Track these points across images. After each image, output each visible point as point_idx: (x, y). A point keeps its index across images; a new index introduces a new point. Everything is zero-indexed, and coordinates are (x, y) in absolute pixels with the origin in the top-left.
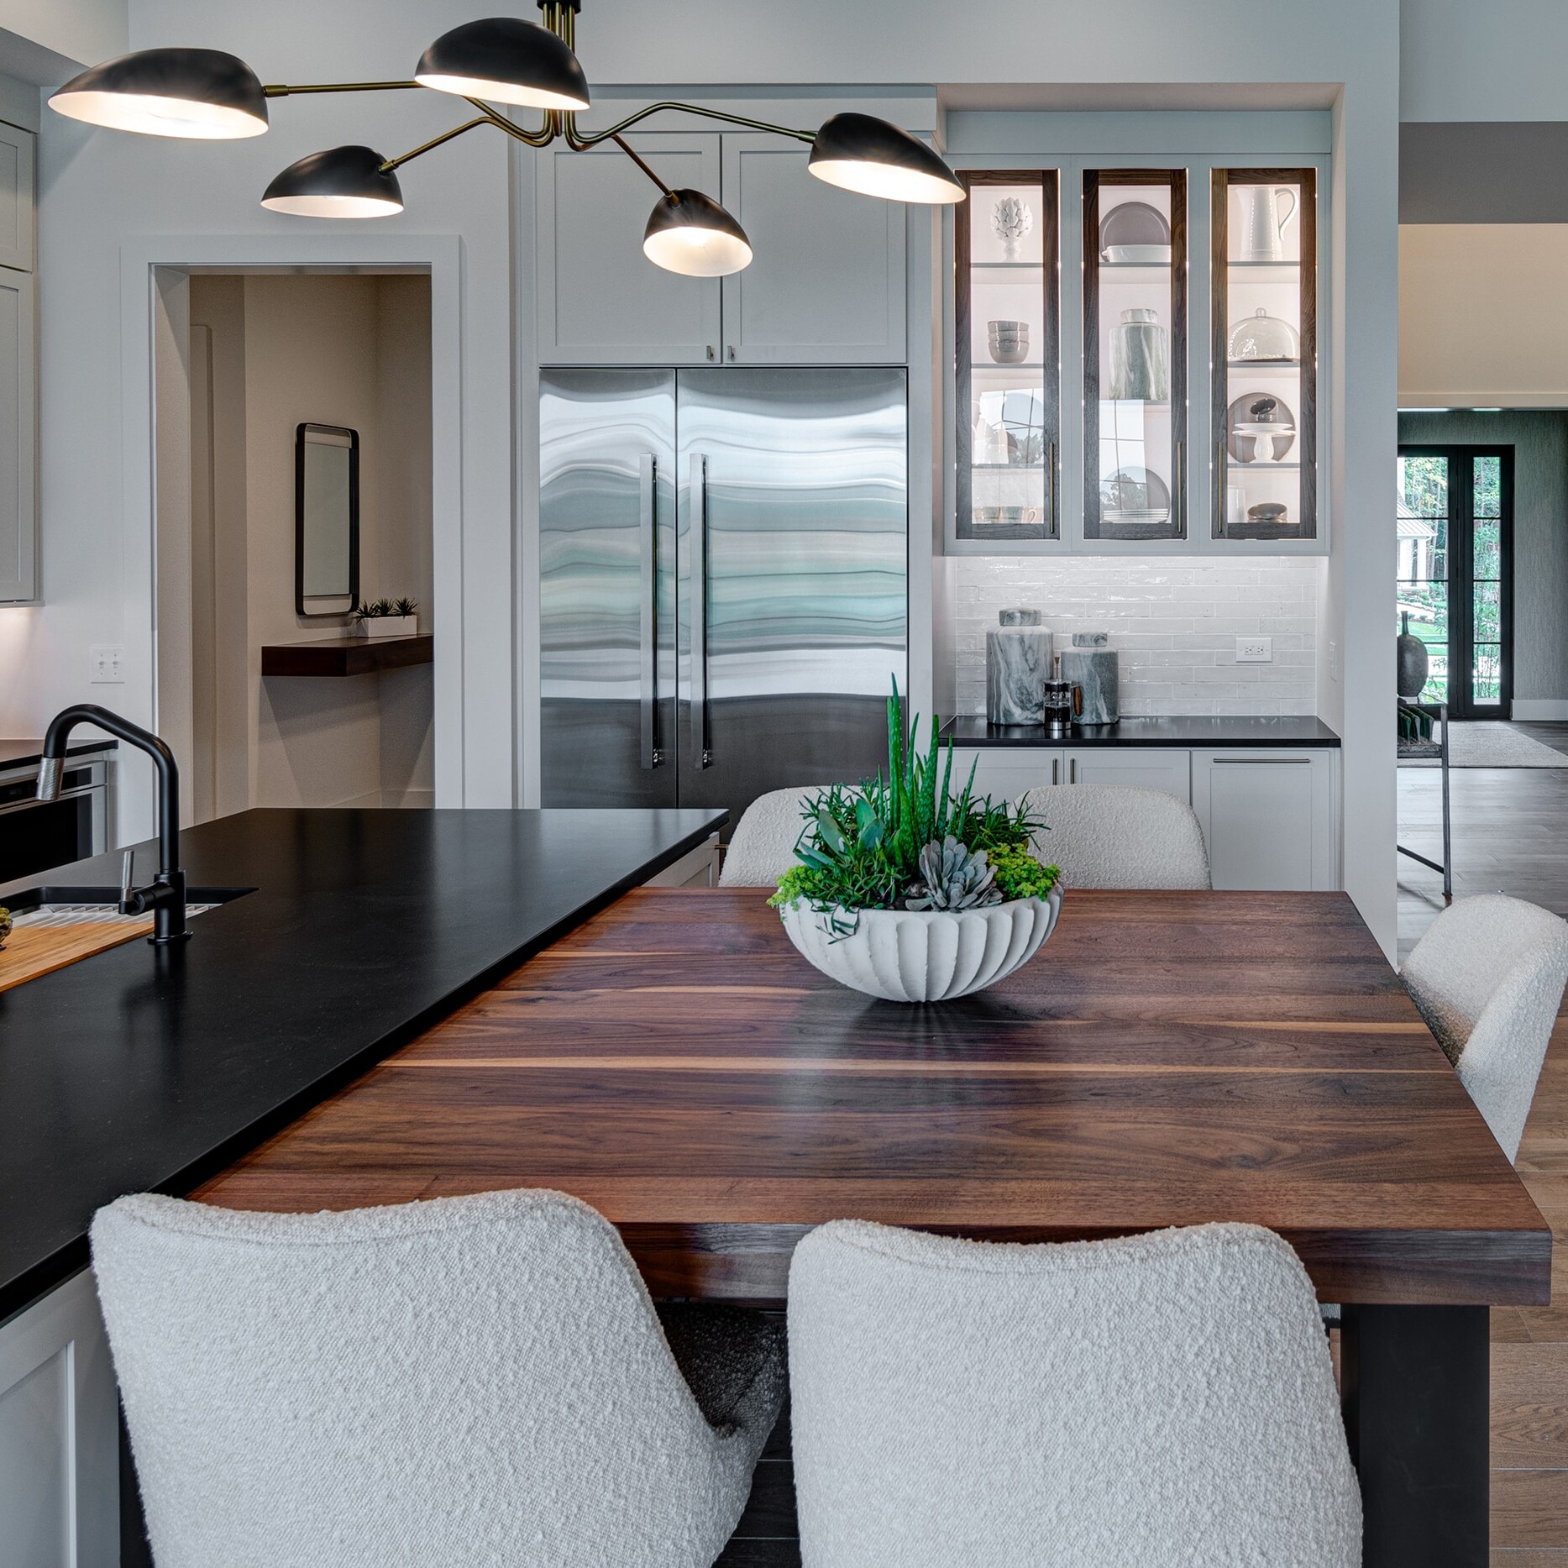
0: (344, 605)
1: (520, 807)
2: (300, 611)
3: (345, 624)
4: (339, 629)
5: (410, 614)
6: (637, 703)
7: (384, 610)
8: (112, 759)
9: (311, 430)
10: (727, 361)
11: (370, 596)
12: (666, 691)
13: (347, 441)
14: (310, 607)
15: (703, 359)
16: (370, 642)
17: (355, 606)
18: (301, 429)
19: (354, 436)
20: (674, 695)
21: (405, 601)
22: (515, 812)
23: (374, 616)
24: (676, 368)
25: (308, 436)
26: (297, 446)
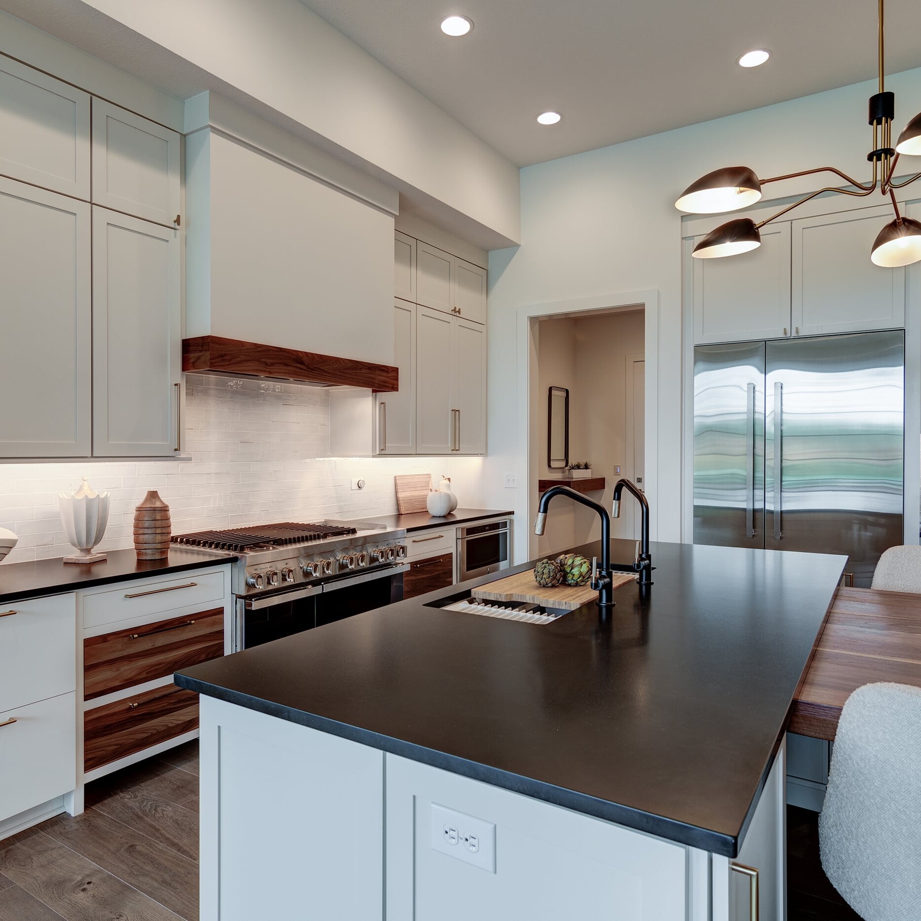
0: (563, 464)
1: (683, 543)
2: (549, 466)
3: (563, 472)
4: (561, 474)
5: (588, 469)
6: (745, 510)
7: (578, 467)
8: (512, 518)
9: (555, 390)
10: (794, 334)
11: (572, 461)
12: (759, 505)
13: (564, 394)
14: (553, 464)
15: (782, 335)
16: (574, 480)
17: (567, 465)
18: (550, 389)
19: (567, 391)
20: (763, 507)
21: (586, 463)
22: (681, 544)
23: (575, 469)
24: (765, 341)
25: (554, 392)
26: (549, 396)
